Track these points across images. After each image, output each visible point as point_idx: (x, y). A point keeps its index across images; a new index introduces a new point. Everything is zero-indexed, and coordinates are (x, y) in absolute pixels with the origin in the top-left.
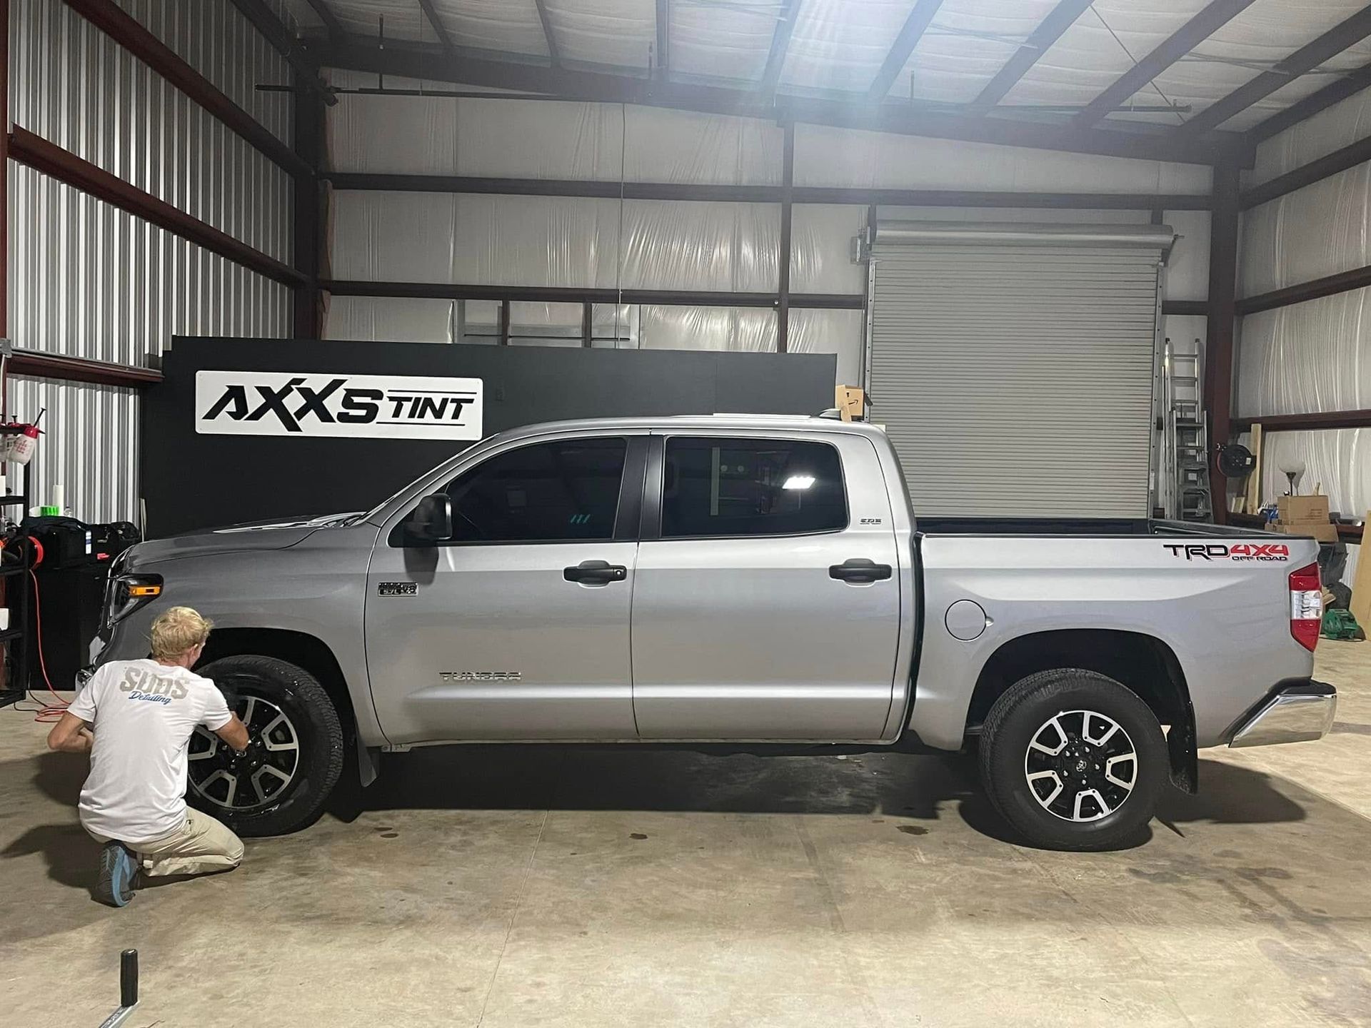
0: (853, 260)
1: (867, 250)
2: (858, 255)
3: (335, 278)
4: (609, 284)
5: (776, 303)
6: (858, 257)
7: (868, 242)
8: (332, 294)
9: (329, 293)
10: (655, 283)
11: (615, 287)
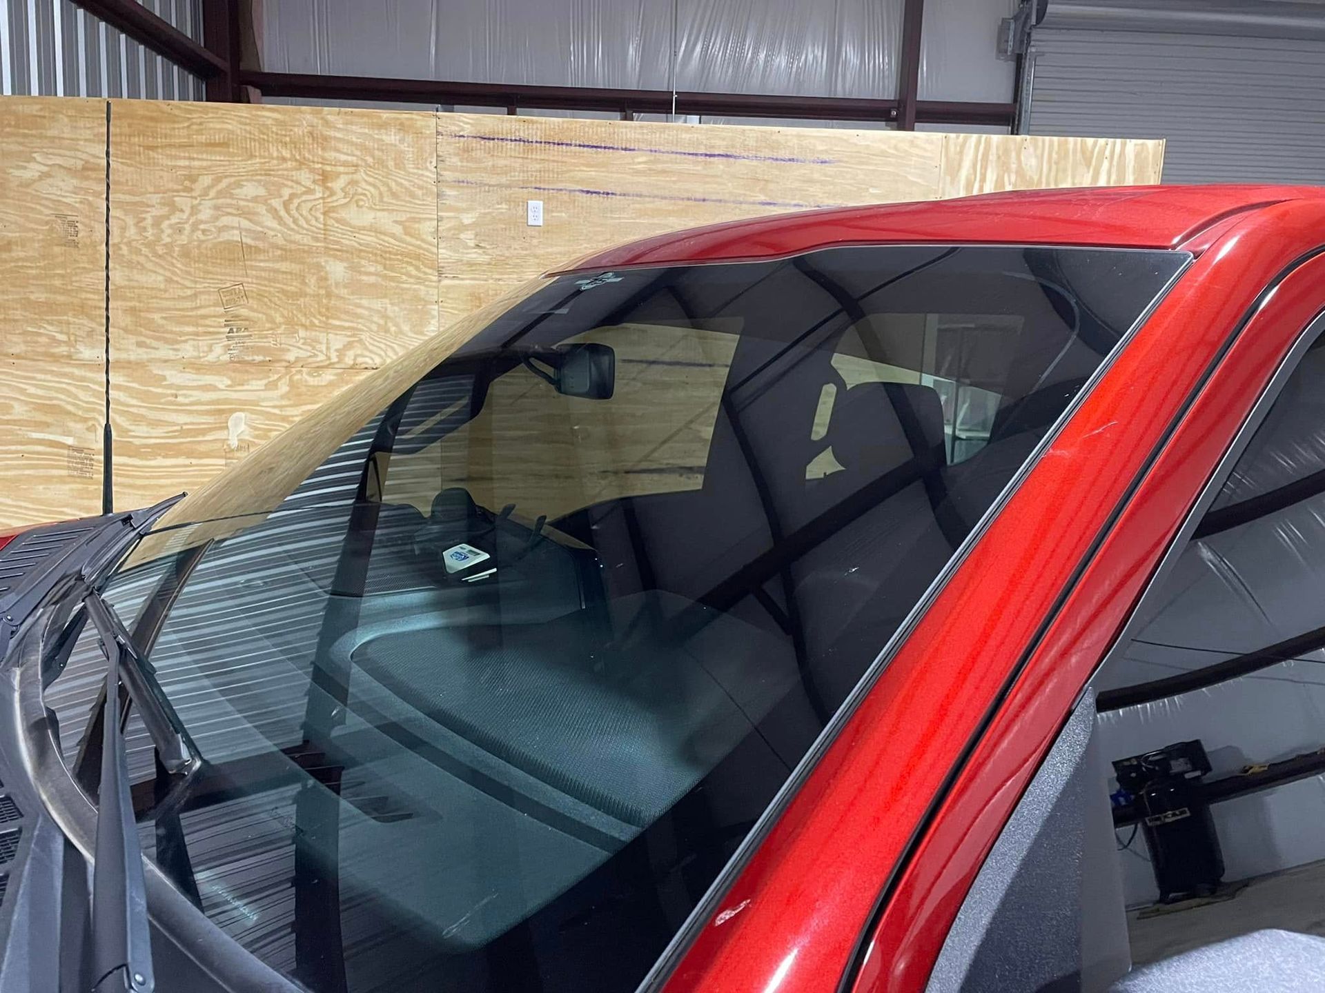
0: (1001, 51)
1: (1025, 39)
2: (1011, 43)
3: (266, 71)
4: (657, 83)
5: (894, 113)
6: (1010, 49)
7: (1033, 21)
8: (263, 95)
9: (258, 91)
10: (721, 83)
11: (665, 89)
